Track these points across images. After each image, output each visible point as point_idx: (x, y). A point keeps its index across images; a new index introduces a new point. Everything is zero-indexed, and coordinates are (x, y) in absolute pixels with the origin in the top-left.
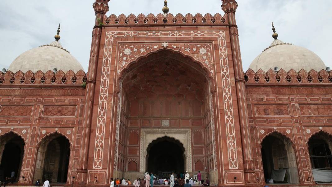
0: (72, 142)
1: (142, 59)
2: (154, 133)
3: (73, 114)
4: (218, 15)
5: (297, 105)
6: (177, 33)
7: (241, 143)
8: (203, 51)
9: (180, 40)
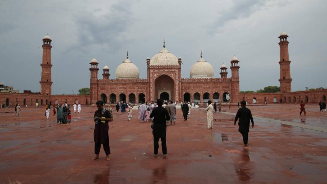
0: (145, 95)
1: (159, 77)
2: (162, 91)
3: (145, 89)
4: (176, 65)
5: (193, 87)
7: (179, 95)
8: (172, 75)
9: (167, 72)
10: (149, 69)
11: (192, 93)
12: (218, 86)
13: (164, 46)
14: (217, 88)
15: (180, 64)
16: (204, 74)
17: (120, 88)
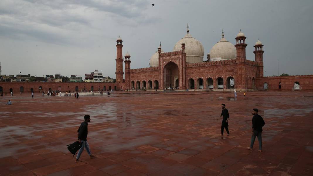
0: (159, 81)
1: (167, 64)
2: (177, 77)
3: (158, 76)
4: (180, 51)
5: (196, 72)
6: (172, 57)
7: (182, 81)
8: (177, 61)
9: (173, 59)
10: (159, 57)
11: (196, 78)
12: (221, 69)
13: (188, 32)
14: (221, 72)
15: (184, 49)
16: (218, 56)
17: (143, 76)
